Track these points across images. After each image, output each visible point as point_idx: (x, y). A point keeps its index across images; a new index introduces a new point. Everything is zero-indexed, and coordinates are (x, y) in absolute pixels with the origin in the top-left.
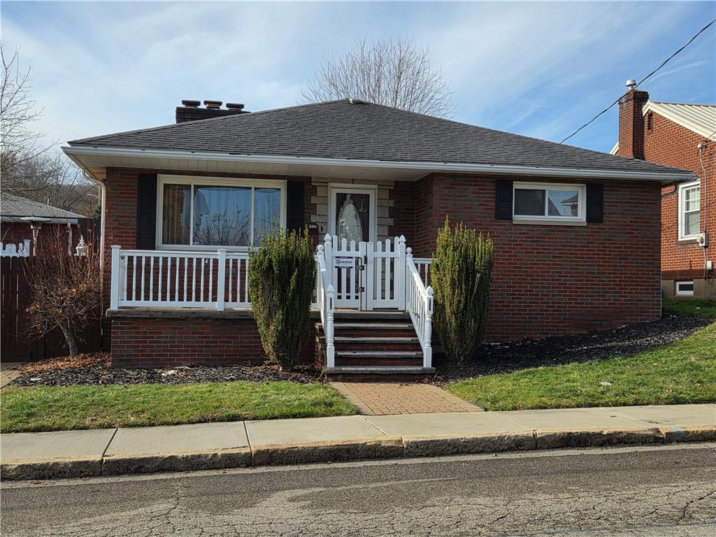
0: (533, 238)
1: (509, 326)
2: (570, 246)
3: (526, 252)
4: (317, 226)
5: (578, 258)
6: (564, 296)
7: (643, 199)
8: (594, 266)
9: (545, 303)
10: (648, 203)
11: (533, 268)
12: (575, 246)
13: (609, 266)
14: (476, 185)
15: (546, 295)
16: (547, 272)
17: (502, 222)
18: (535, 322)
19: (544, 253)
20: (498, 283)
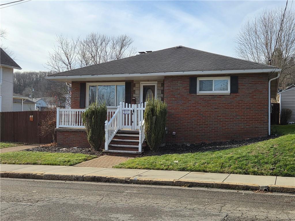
0: (206, 100)
1: (195, 137)
2: (222, 104)
3: (202, 107)
4: (135, 98)
5: (226, 108)
6: (220, 125)
7: (258, 82)
8: (234, 112)
9: (211, 128)
10: (261, 83)
11: (206, 113)
12: (225, 104)
13: (241, 112)
14: (181, 80)
15: (211, 125)
16: (212, 115)
17: (193, 94)
18: (207, 136)
19: (211, 107)
20: (190, 119)
